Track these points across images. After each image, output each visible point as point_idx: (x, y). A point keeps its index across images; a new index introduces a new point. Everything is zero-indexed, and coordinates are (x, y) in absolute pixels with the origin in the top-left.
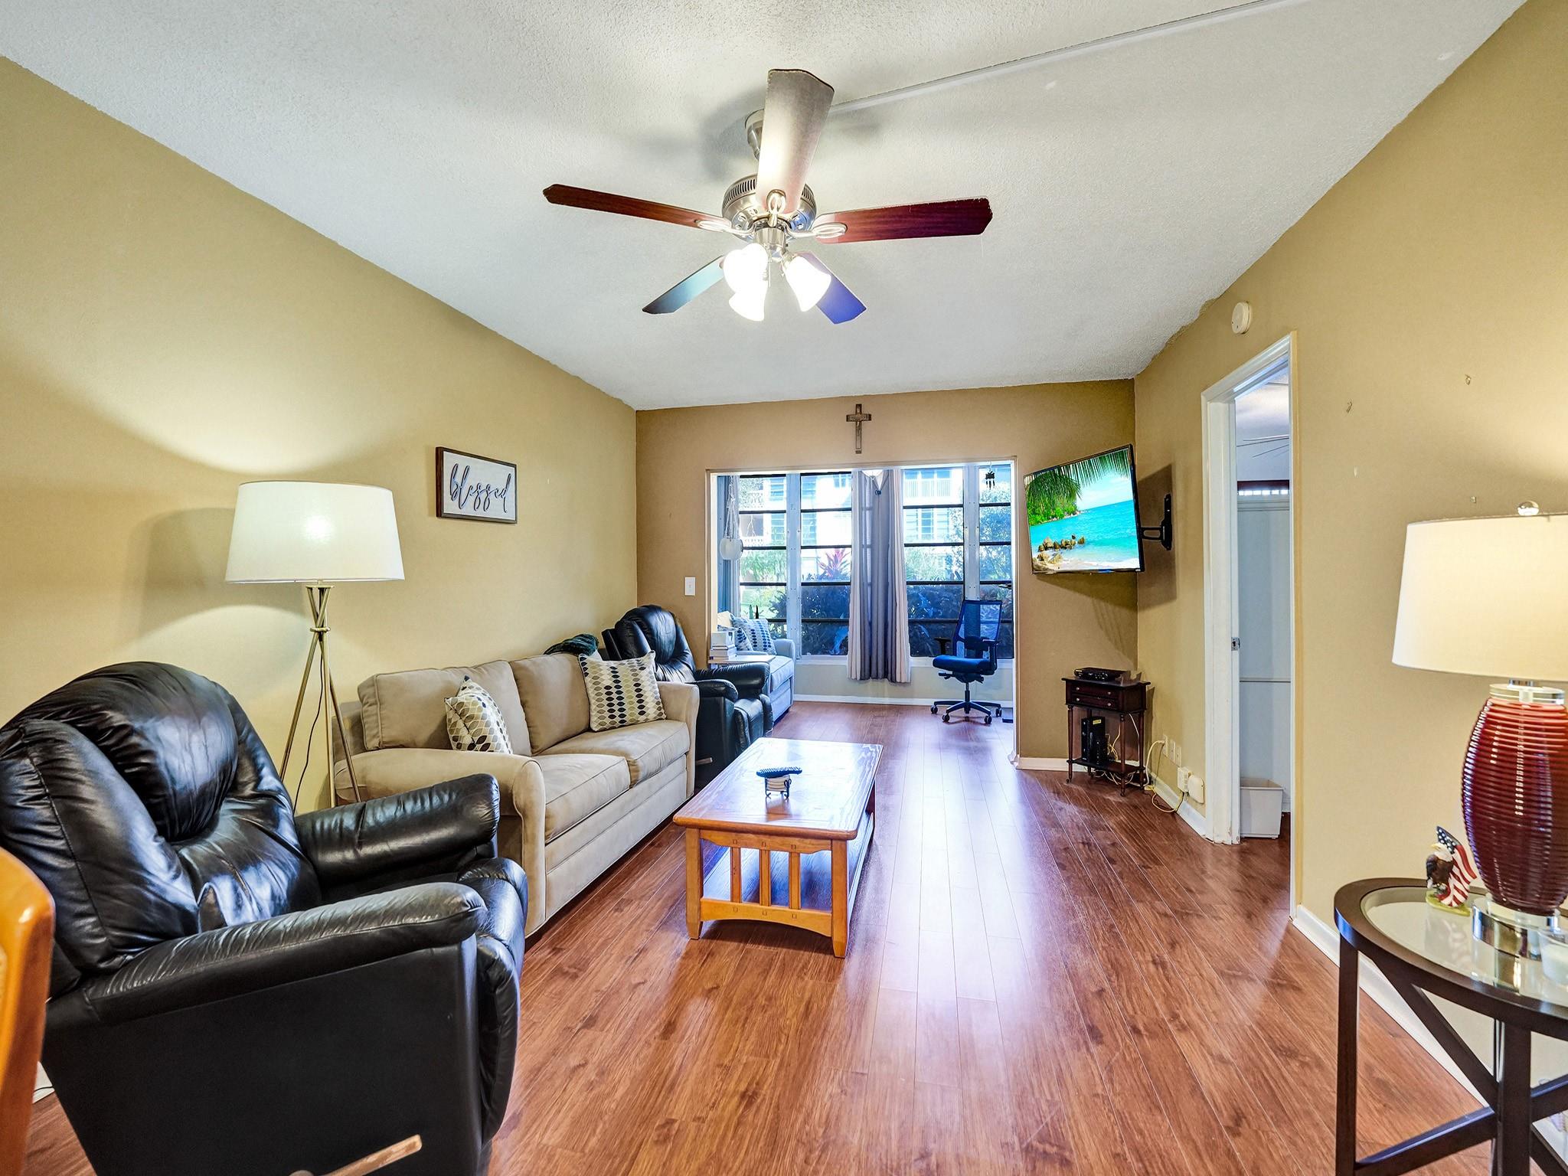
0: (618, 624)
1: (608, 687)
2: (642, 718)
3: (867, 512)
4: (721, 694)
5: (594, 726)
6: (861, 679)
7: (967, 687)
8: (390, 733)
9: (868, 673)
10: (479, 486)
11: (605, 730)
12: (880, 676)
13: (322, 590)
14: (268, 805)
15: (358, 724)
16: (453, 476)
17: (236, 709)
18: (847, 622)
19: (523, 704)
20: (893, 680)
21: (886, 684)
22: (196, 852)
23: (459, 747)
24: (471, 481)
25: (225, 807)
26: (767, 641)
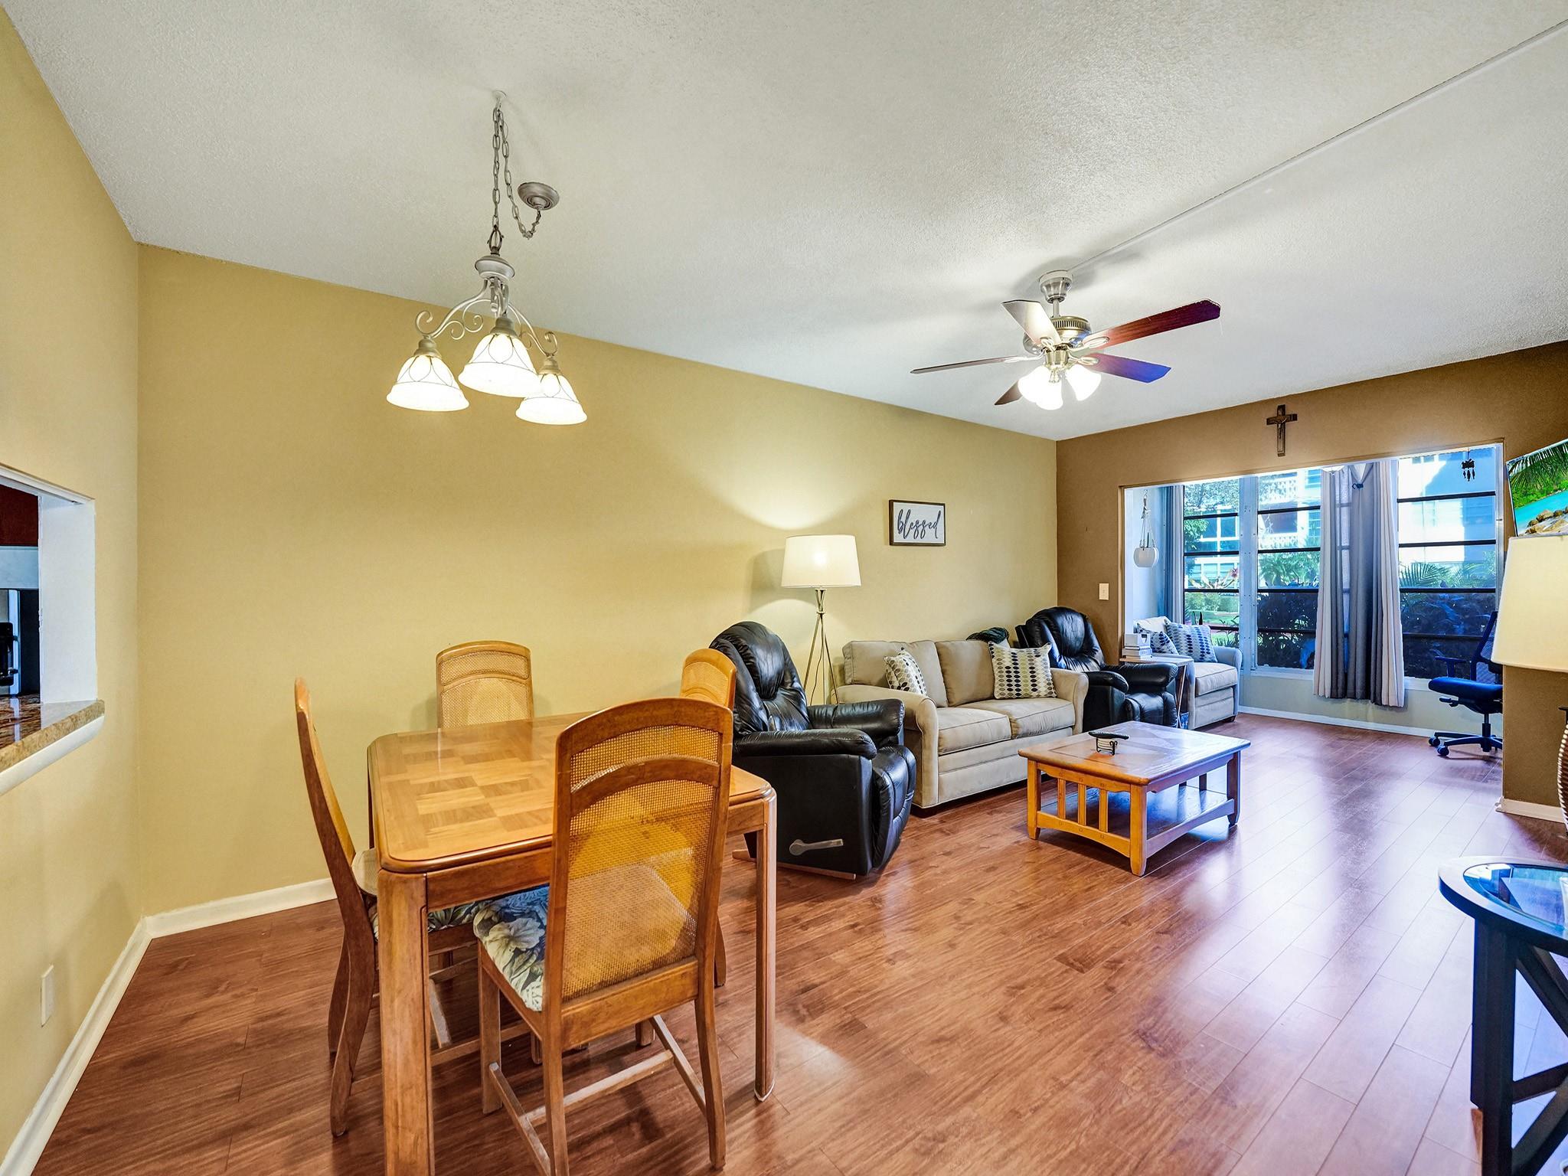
0: (1029, 622)
1: (1008, 668)
2: (1035, 694)
3: (1344, 509)
4: (1108, 684)
5: (997, 695)
6: (1331, 697)
7: (1486, 718)
8: (857, 676)
9: (1341, 690)
10: (917, 522)
11: (1004, 699)
12: (1359, 695)
13: (822, 591)
14: (797, 697)
15: (842, 670)
16: (900, 518)
17: (785, 650)
19: (943, 672)
20: (1377, 701)
21: (1370, 706)
22: (769, 704)
23: (893, 687)
24: (912, 519)
25: (779, 692)
26: (1205, 648)
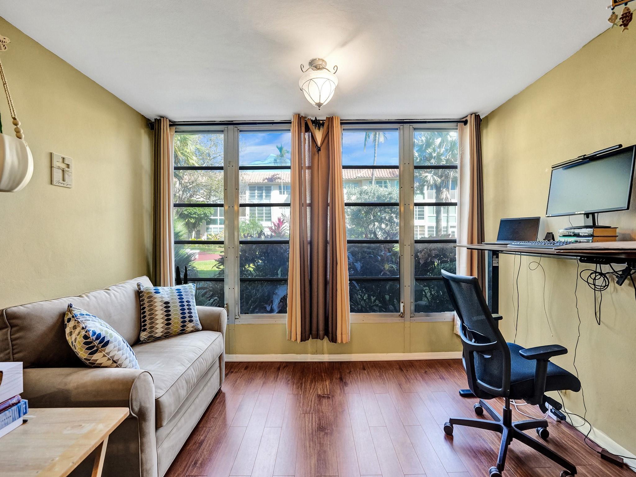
3: (307, 171)
6: (301, 338)
7: (508, 405)
12: (321, 336)
18: (286, 281)
21: (326, 342)
26: (187, 315)
